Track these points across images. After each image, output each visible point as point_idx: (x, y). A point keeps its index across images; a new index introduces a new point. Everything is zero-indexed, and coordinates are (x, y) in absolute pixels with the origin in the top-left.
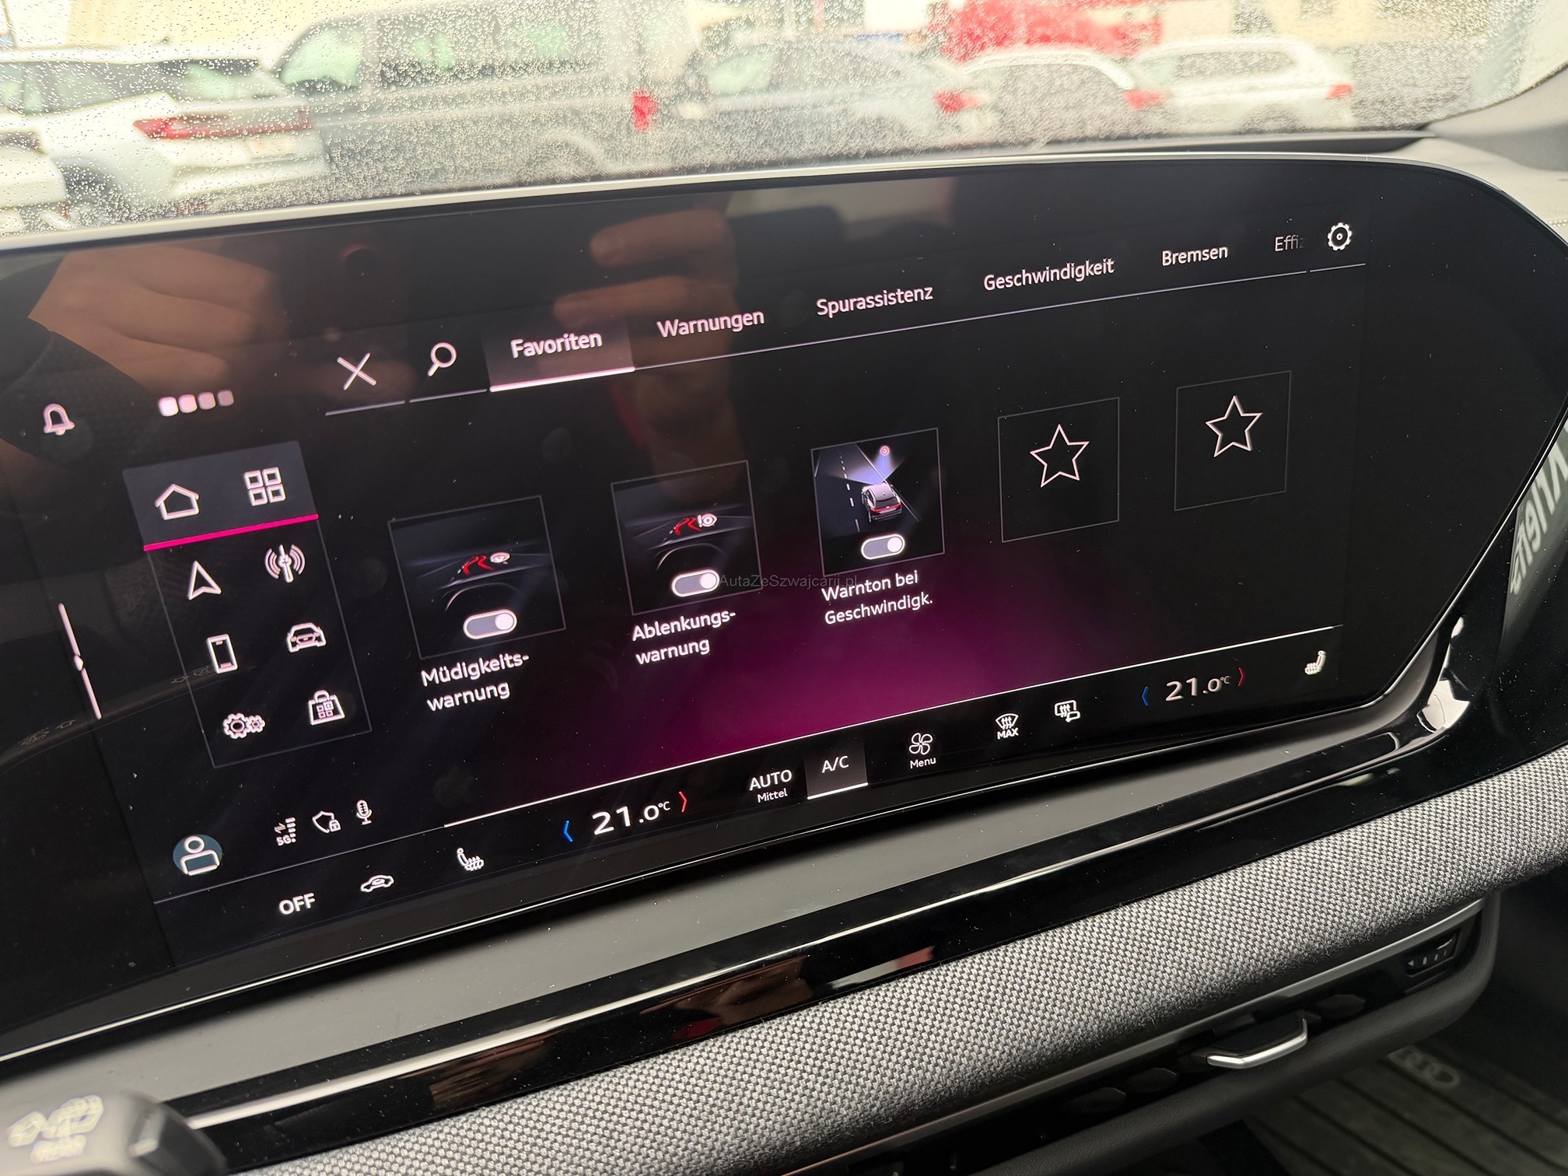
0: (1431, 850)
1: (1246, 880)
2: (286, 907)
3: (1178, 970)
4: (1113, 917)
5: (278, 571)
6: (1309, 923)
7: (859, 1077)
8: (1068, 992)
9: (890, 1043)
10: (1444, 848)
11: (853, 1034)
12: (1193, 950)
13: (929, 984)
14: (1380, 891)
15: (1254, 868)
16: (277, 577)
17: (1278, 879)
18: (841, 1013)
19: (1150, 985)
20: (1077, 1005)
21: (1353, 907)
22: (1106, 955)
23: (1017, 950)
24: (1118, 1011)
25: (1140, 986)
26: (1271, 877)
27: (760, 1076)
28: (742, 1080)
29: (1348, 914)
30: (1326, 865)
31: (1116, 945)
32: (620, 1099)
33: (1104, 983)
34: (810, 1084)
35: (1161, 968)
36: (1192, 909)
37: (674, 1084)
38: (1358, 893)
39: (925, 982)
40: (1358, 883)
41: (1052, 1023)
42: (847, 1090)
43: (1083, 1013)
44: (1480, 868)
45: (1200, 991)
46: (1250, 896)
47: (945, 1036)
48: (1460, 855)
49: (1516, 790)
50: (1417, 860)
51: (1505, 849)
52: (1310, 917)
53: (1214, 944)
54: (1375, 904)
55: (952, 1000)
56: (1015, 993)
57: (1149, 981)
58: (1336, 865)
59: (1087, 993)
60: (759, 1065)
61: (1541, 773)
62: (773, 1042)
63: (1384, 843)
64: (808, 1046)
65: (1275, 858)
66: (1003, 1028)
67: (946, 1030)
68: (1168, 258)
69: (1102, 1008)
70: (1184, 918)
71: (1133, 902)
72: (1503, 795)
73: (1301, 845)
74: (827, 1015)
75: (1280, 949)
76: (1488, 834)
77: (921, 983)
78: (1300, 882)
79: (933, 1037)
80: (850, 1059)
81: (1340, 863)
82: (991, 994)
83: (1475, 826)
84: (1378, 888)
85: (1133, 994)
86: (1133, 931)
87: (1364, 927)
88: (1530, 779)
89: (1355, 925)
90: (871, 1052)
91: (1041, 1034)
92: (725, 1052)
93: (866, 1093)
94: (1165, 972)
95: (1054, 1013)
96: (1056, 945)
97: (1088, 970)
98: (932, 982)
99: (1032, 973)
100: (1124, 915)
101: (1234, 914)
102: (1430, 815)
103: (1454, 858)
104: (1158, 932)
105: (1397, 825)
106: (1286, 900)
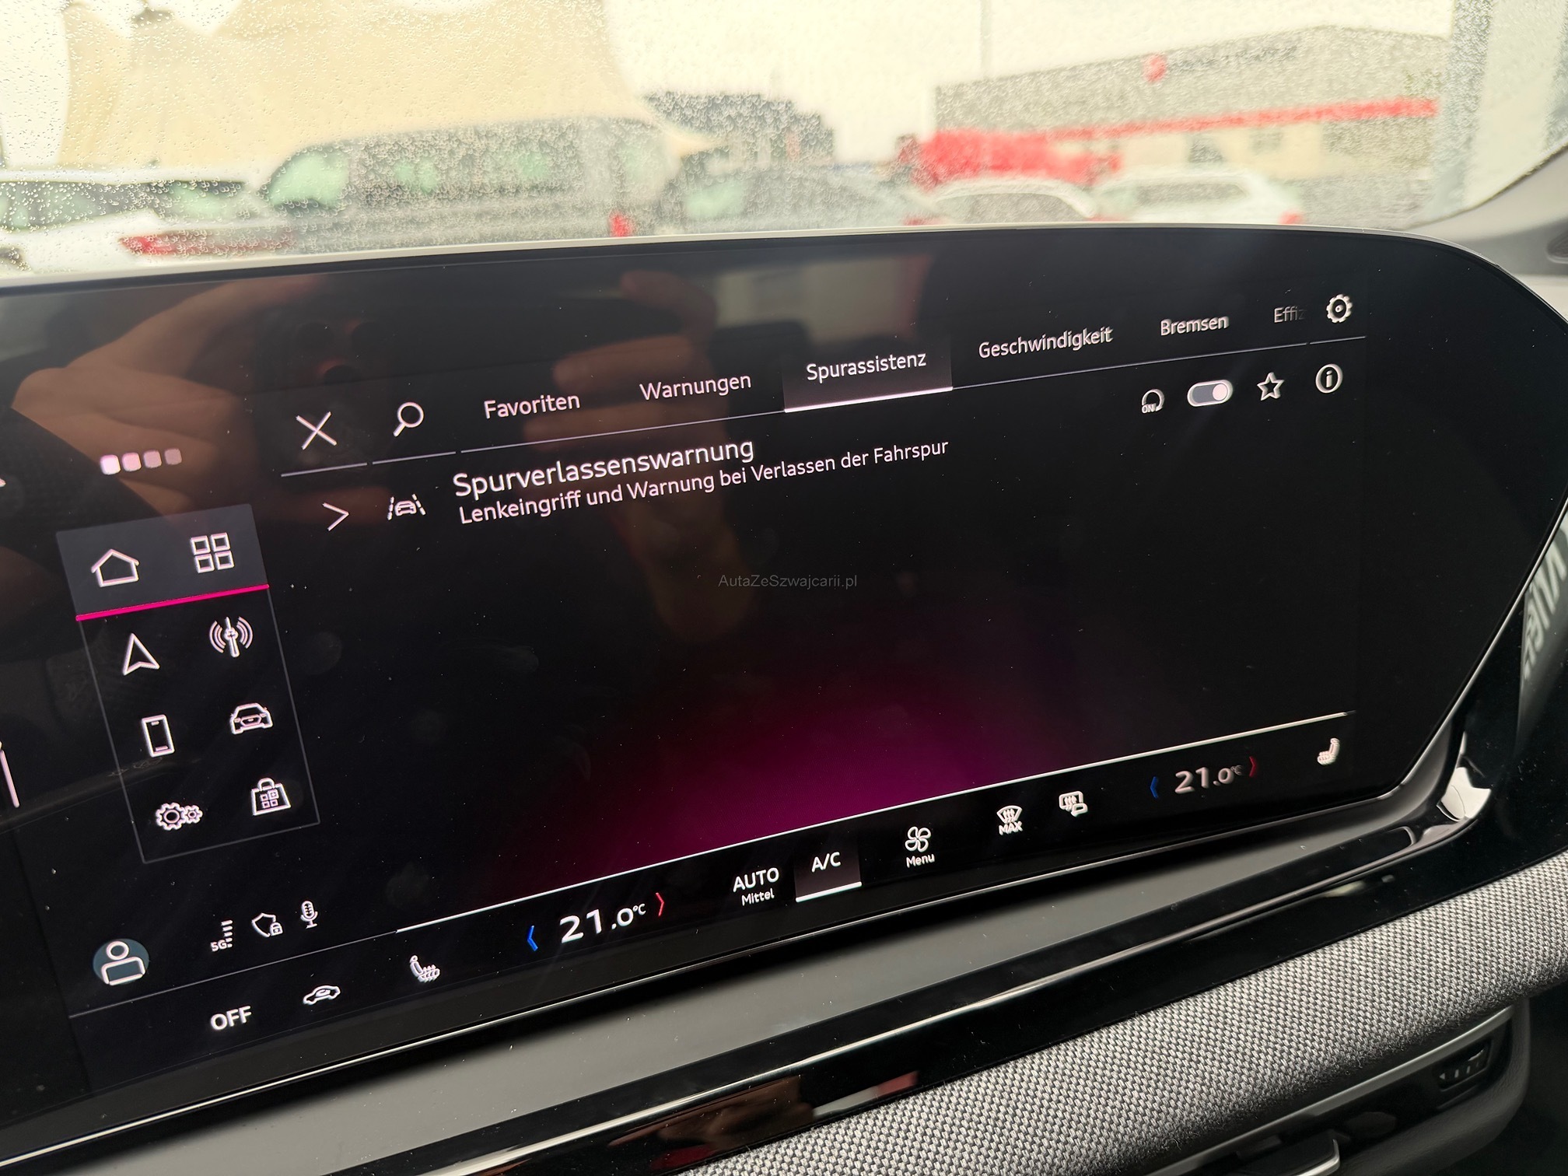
0: (1461, 950)
1: (1269, 985)
2: (219, 1022)
3: (1201, 1085)
4: (1129, 1027)
5: (223, 645)
6: (1339, 1032)
8: (1084, 1112)
10: (1475, 949)
12: (1216, 1063)
13: (932, 1106)
14: (1411, 996)
15: (1276, 972)
16: (222, 651)
17: (1303, 983)
18: (835, 1140)
19: (1172, 1103)
20: (1095, 1126)
21: (1384, 1014)
22: (1124, 1070)
23: (1027, 1066)
24: (1140, 1133)
25: (1161, 1104)
26: (1296, 982)
29: (1379, 1021)
30: (1353, 968)
31: (1133, 1059)
33: (1123, 1101)
35: (1183, 1083)
36: (1213, 1017)
38: (1388, 999)
39: (928, 1103)
40: (1388, 987)
41: (1068, 1147)
43: (1101, 1135)
44: (1514, 970)
45: (1226, 1109)
46: (1275, 1003)
47: (952, 1164)
48: (1492, 956)
49: (1543, 886)
50: (1447, 962)
51: (1538, 949)
52: (1339, 1025)
53: (1239, 1055)
54: (1408, 1010)
55: (957, 1122)
56: (1026, 1114)
57: (1171, 1098)
58: (1362, 968)
59: (1105, 1112)
63: (1412, 943)
65: (1298, 961)
66: (1015, 1154)
67: (952, 1157)
68: (1167, 327)
69: (1121, 1129)
70: (1205, 1028)
71: (1149, 1011)
72: (1530, 891)
73: (1324, 946)
75: (1310, 1061)
76: (1519, 933)
77: (924, 1104)
78: (1327, 987)
81: (1367, 966)
82: (1001, 1115)
83: (1505, 925)
84: (1409, 993)
85: (1155, 1114)
86: (1151, 1043)
87: (1397, 1035)
88: (1557, 874)
89: (1387, 1034)
91: (1056, 1160)
94: (1188, 1088)
95: (1069, 1136)
96: (1069, 1059)
97: (1105, 1087)
98: (936, 1104)
99: (1045, 1092)
100: (1141, 1025)
101: (1259, 1023)
102: (1457, 913)
103: (1486, 959)
104: (1178, 1044)
105: (1423, 925)
106: (1313, 1007)
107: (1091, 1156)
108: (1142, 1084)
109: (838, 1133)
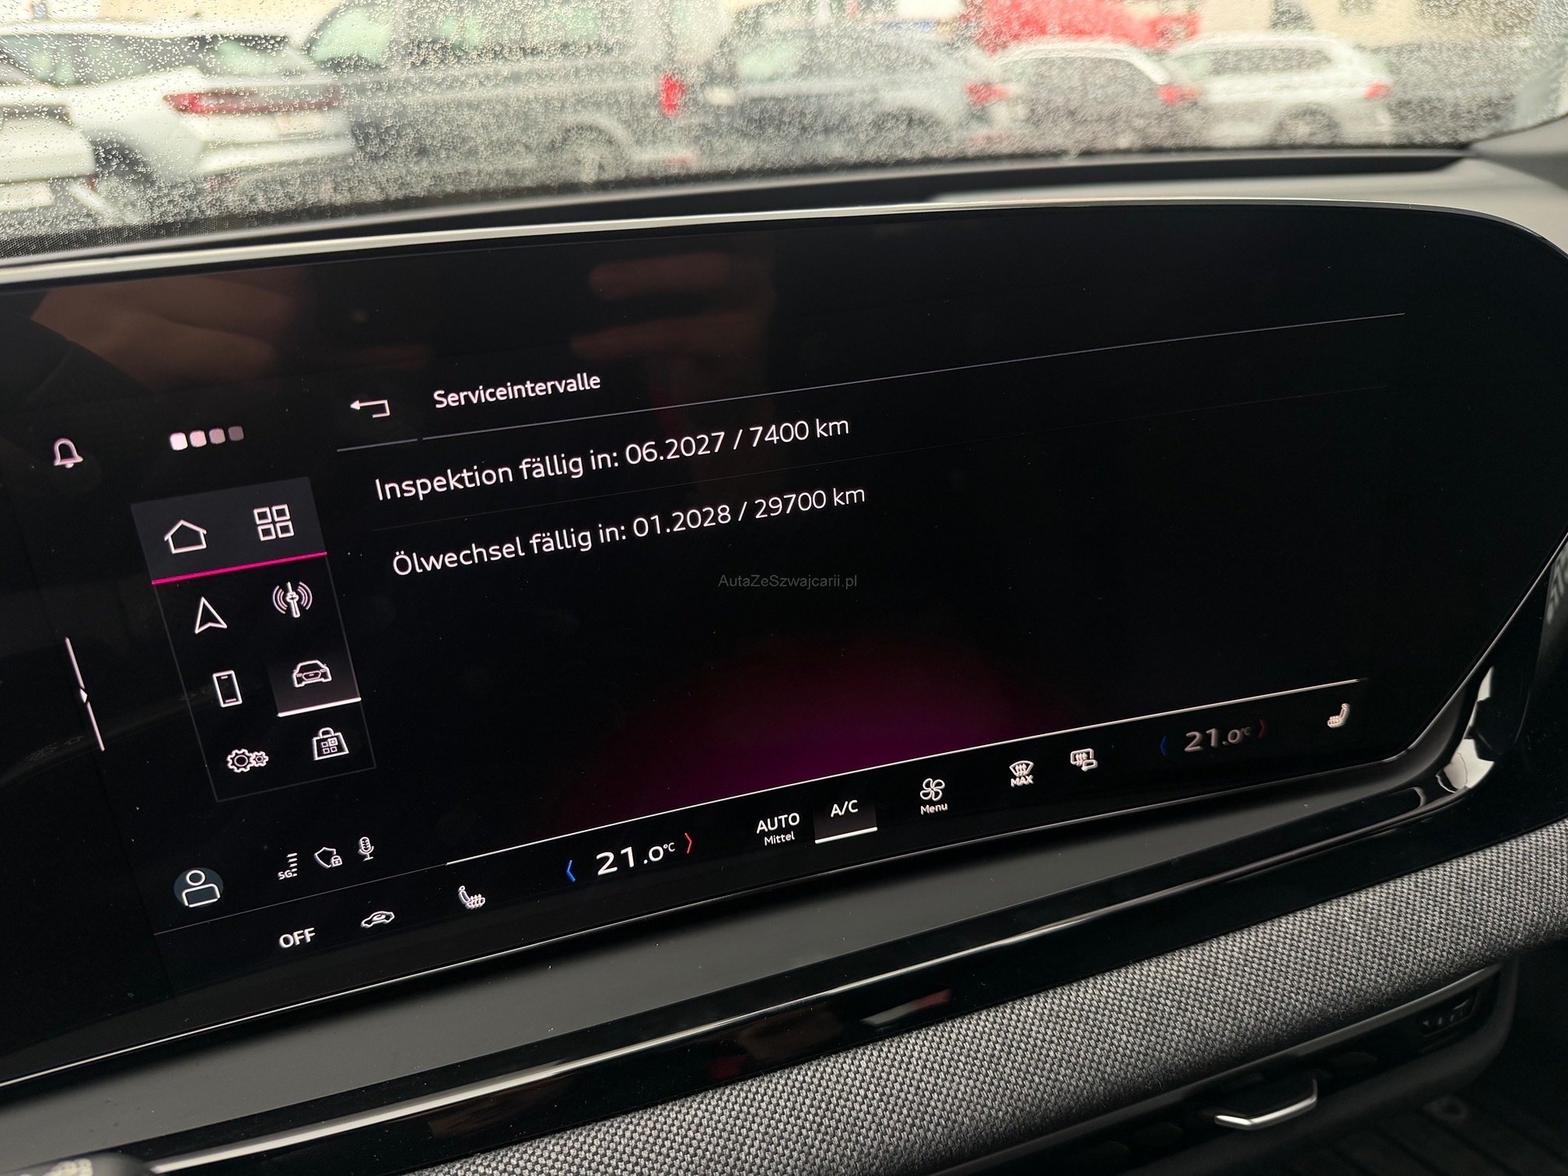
0: (1451, 913)
1: (1260, 940)
2: (286, 941)
3: (1187, 1032)
4: (1123, 975)
6: (1324, 987)
7: (859, 1134)
8: (1075, 1052)
10: (1465, 911)
11: (854, 1090)
12: (1203, 1012)
13: (933, 1041)
14: (1397, 955)
15: (1268, 928)
16: (284, 613)
17: (1293, 939)
18: (842, 1068)
19: (1158, 1047)
20: (1084, 1066)
21: (1369, 971)
22: (1114, 1015)
23: (1024, 1007)
24: (1125, 1073)
25: (1148, 1048)
26: (1286, 938)
28: (740, 1134)
29: (1363, 978)
30: (1343, 927)
31: (1125, 1005)
32: (616, 1150)
33: (1112, 1044)
34: (809, 1141)
35: (1171, 1029)
36: (1204, 969)
37: (671, 1136)
38: (1374, 957)
40: (1375, 946)
41: (1058, 1084)
42: (846, 1147)
43: (1089, 1074)
44: (1501, 933)
45: (1209, 1054)
46: (1264, 957)
47: (948, 1095)
48: (1481, 919)
49: (1540, 852)
50: (1436, 923)
51: (1528, 913)
52: (1324, 980)
53: (1226, 1006)
54: (1392, 969)
55: (956, 1057)
56: (1020, 1052)
57: (1158, 1043)
58: (1352, 926)
59: (1094, 1054)
60: (757, 1120)
62: (773, 1096)
63: (1404, 904)
64: (808, 1102)
65: (1291, 918)
66: (1007, 1088)
67: (949, 1089)
69: (1108, 1069)
70: (1195, 978)
71: (1144, 960)
72: (1527, 857)
73: (1318, 904)
74: (828, 1070)
75: (1293, 1013)
76: (1510, 897)
77: (926, 1039)
78: (1316, 943)
79: (935, 1096)
80: (850, 1115)
81: (1357, 925)
82: (996, 1052)
83: (1497, 889)
84: (1395, 952)
85: (1141, 1057)
86: (1142, 990)
87: (1379, 990)
88: (1556, 841)
89: (1370, 990)
90: (872, 1109)
91: (1046, 1096)
92: (723, 1104)
93: (866, 1151)
94: (1174, 1034)
95: (1059, 1074)
97: (1096, 1030)
98: (937, 1039)
99: (1039, 1032)
100: (1135, 973)
101: (1247, 975)
102: (1451, 877)
103: (1475, 922)
104: (1168, 992)
105: (1417, 886)
106: (1300, 962)
107: (1078, 1093)
108: (1131, 1029)
109: (845, 1062)
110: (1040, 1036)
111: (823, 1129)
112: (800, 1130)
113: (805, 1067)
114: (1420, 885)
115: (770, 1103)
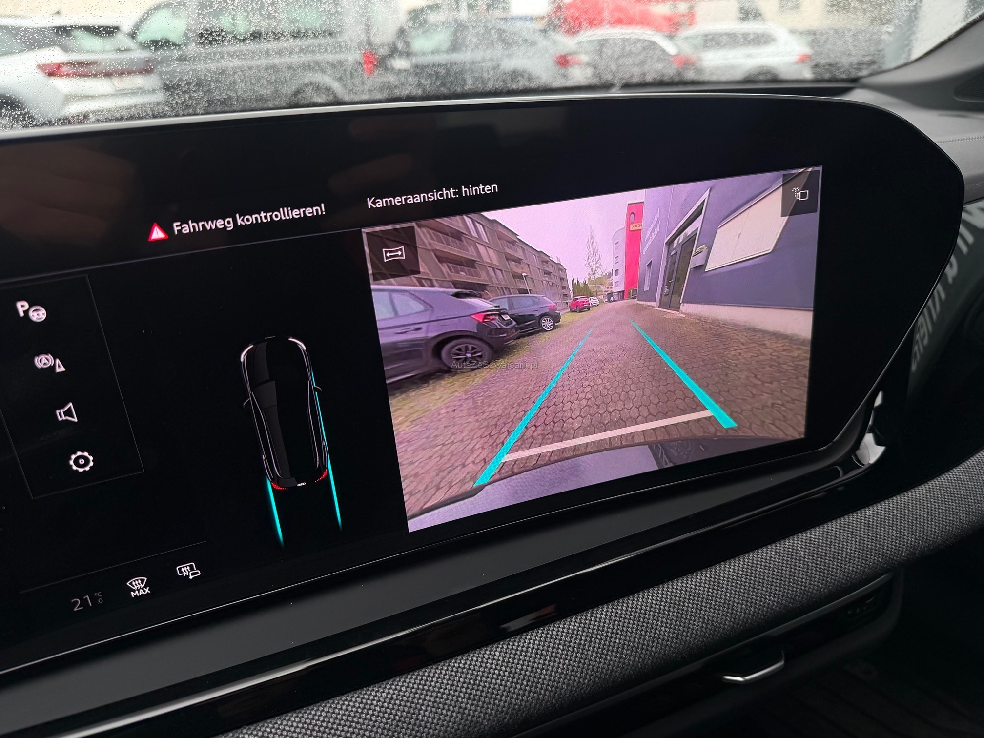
0: (862, 541)
1: (746, 563)
3: (702, 623)
4: (661, 589)
6: (786, 591)
7: (496, 699)
8: (632, 639)
9: (516, 676)
10: (870, 541)
11: (492, 671)
12: (712, 610)
13: (542, 637)
14: (830, 569)
15: (751, 556)
17: (766, 562)
18: (484, 657)
19: (685, 633)
20: (638, 648)
21: (813, 580)
22: (656, 614)
23: (599, 612)
24: (664, 651)
25: (678, 634)
26: (762, 561)
27: (430, 701)
28: (418, 703)
29: (810, 584)
30: (797, 553)
31: (663, 608)
32: (336, 718)
33: (655, 633)
34: (463, 705)
35: (692, 622)
36: (711, 583)
37: (373, 707)
38: (816, 571)
39: (539, 635)
40: (817, 564)
41: (622, 660)
42: (488, 708)
43: (642, 653)
44: (893, 553)
45: (716, 637)
46: (749, 574)
47: (552, 671)
48: (880, 545)
49: (914, 502)
50: (853, 548)
51: (908, 540)
52: (786, 587)
53: (726, 606)
54: (827, 577)
55: (556, 646)
56: (597, 641)
57: (684, 631)
58: (802, 553)
59: (644, 640)
60: (429, 693)
61: (930, 491)
62: (439, 678)
63: (833, 537)
64: (462, 680)
65: (765, 549)
66: (590, 665)
67: (553, 667)
69: (654, 649)
70: (706, 589)
71: (673, 579)
72: (906, 506)
73: (780, 539)
74: (475, 659)
75: (768, 608)
76: (897, 531)
77: (537, 636)
78: (780, 564)
79: (544, 672)
80: (490, 687)
81: (805, 551)
82: (582, 642)
83: (889, 526)
84: (829, 567)
85: (674, 640)
86: (673, 598)
87: (820, 592)
88: (923, 495)
89: (815, 592)
90: (503, 683)
91: (614, 668)
92: (407, 685)
93: (500, 710)
94: (694, 625)
95: (623, 653)
97: (645, 625)
98: (544, 635)
99: (609, 628)
100: (668, 587)
101: (739, 586)
102: (861, 519)
103: (876, 547)
104: (690, 599)
105: (841, 526)
106: (771, 576)
107: (635, 665)
108: (667, 623)
109: (485, 653)
110: (610, 630)
111: (472, 697)
112: (457, 698)
113: (460, 658)
114: (843, 525)
115: (437, 682)
